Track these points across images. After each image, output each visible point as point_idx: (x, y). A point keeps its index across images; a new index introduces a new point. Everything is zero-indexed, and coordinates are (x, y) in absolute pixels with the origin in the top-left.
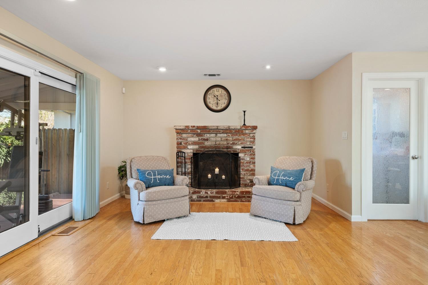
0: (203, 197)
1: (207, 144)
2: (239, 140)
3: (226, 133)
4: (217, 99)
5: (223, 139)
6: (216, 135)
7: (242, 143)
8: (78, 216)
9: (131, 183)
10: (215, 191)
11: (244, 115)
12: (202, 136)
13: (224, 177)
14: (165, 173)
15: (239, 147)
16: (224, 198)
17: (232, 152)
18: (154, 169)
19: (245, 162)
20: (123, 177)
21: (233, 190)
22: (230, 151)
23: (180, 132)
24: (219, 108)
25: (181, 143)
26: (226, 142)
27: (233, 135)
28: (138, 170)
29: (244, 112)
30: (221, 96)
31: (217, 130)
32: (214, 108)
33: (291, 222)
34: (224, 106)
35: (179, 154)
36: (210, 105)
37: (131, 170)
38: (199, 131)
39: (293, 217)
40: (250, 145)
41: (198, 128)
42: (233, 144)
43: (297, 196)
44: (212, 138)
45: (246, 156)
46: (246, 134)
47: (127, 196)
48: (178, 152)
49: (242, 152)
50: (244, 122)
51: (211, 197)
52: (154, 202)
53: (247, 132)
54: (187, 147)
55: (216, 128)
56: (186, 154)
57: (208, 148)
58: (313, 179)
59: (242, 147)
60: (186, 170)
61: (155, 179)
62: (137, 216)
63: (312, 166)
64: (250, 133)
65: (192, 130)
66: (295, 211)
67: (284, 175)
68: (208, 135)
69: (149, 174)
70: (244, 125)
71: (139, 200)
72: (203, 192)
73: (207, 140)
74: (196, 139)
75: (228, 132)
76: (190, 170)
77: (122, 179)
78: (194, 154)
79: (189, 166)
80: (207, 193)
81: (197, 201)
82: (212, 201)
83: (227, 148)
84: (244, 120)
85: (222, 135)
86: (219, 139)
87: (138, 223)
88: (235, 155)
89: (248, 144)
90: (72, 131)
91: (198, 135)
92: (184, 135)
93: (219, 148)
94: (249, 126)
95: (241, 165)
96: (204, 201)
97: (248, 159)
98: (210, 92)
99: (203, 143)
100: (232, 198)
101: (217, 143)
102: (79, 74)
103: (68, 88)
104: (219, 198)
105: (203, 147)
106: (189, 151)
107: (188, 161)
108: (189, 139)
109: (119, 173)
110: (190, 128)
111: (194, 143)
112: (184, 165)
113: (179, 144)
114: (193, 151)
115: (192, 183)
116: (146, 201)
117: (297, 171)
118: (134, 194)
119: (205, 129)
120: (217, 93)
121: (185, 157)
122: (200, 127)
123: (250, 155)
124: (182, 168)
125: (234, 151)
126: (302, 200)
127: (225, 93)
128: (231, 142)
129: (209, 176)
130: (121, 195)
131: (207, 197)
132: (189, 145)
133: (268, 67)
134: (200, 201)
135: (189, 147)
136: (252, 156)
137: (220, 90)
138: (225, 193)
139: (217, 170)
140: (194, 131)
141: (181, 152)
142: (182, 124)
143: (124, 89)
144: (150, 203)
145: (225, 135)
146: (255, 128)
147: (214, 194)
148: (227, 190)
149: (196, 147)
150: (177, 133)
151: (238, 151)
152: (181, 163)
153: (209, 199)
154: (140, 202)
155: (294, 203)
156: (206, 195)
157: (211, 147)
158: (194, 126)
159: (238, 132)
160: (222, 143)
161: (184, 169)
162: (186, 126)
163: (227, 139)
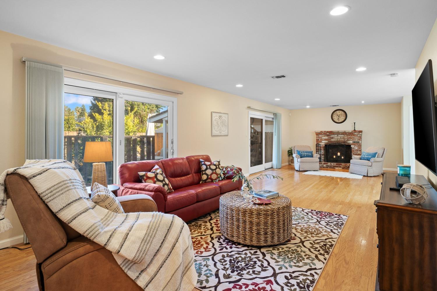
0: (329, 166)
1: (332, 140)
2: (351, 138)
3: (344, 135)
4: (339, 116)
5: (342, 137)
6: (338, 135)
7: (353, 140)
8: (275, 167)
9: (294, 155)
10: (335, 163)
11: (355, 125)
12: (330, 136)
13: (343, 157)
14: (309, 152)
15: (351, 142)
16: (340, 167)
17: (347, 145)
18: (304, 151)
19: (355, 150)
20: (290, 155)
21: (345, 164)
22: (346, 144)
23: (318, 134)
24: (340, 121)
25: (318, 140)
26: (343, 139)
27: (347, 135)
28: (297, 150)
29: (355, 123)
30: (341, 115)
31: (338, 133)
32: (337, 121)
33: (366, 175)
34: (343, 120)
35: (317, 145)
36: (335, 120)
37: (294, 151)
38: (328, 134)
39: (367, 173)
40: (358, 141)
41: (327, 132)
42: (348, 140)
43: (370, 164)
44: (335, 137)
45: (355, 147)
46: (355, 135)
47: (292, 164)
48: (317, 144)
49: (353, 144)
50: (355, 128)
51: (333, 166)
52: (304, 163)
53: (356, 134)
54: (321, 142)
55: (337, 132)
56: (321, 145)
57: (333, 142)
58: (383, 157)
59: (353, 142)
60: (321, 153)
61: (304, 155)
62: (297, 168)
63: (384, 152)
64: (358, 135)
65: (324, 133)
66: (368, 170)
67: (367, 155)
68: (333, 136)
69: (302, 152)
70: (355, 130)
71: (298, 162)
72: (329, 164)
73: (333, 138)
74: (327, 138)
75: (344, 134)
76: (323, 153)
77: (289, 156)
78: (325, 145)
79: (323, 151)
80: (331, 164)
81: (326, 168)
82: (334, 168)
83: (344, 142)
84: (355, 127)
85: (341, 136)
86: (340, 138)
87: (297, 171)
88: (349, 146)
89: (357, 140)
90: (272, 134)
91: (328, 136)
92: (320, 136)
93: (339, 142)
94: (357, 131)
95: (352, 151)
96: (330, 168)
97: (357, 148)
98: (335, 113)
99: (330, 140)
100: (345, 167)
101: (338, 139)
102: (275, 114)
103: (271, 120)
104: (338, 167)
105: (330, 142)
106: (323, 143)
107: (322, 149)
108: (323, 138)
109: (288, 153)
110: (323, 132)
111: (325, 140)
112: (320, 151)
113: (317, 140)
114: (325, 144)
115: (324, 159)
116: (300, 162)
117: (373, 153)
118: (295, 160)
119: (331, 133)
120: (338, 114)
121: (320, 147)
122: (328, 131)
123: (358, 146)
124: (319, 152)
125: (348, 144)
126: (373, 166)
127: (344, 113)
128: (347, 139)
129: (334, 157)
130: (289, 164)
131: (331, 166)
132: (323, 140)
133: (363, 102)
134: (328, 168)
135: (323, 142)
136: (359, 147)
137: (341, 112)
138: (341, 165)
139: (339, 154)
140: (325, 134)
141: (318, 144)
142: (319, 130)
143: (290, 114)
144: (302, 163)
145: (343, 136)
146: (361, 132)
147: (335, 165)
148: (342, 164)
149: (327, 142)
150: (317, 135)
151: (350, 144)
152: (319, 149)
153: (332, 167)
154: (298, 163)
155: (367, 167)
156: (331, 165)
157: (335, 142)
158: (325, 131)
159: (351, 134)
160: (341, 139)
161: (320, 152)
162: (321, 131)
163: (344, 138)
